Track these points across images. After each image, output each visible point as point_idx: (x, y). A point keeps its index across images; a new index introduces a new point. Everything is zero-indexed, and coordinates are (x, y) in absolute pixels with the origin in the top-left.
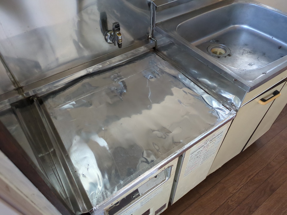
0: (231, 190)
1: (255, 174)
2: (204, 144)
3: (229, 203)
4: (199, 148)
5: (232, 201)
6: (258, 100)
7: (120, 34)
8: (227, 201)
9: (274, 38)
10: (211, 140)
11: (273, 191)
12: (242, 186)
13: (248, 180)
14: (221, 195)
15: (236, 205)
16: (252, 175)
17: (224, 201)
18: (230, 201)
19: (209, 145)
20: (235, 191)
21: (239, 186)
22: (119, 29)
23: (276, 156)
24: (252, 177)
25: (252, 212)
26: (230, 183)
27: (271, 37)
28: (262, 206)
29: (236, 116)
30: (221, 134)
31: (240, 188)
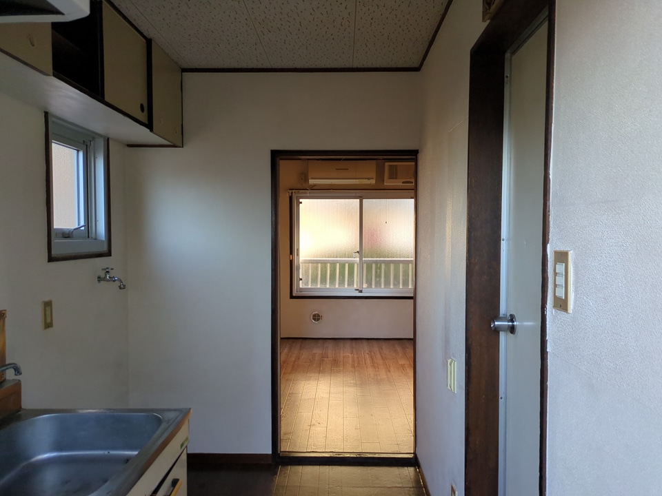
9: (111, 452)
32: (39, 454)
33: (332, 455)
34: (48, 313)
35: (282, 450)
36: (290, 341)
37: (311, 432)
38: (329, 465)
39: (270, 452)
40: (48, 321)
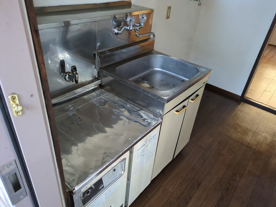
0: (170, 190)
1: (186, 174)
2: (145, 143)
3: (170, 200)
4: (142, 147)
5: (172, 198)
6: (174, 111)
7: (77, 74)
8: (169, 199)
9: (178, 76)
10: (149, 141)
11: (199, 184)
12: (178, 185)
13: (182, 180)
14: (164, 195)
15: (176, 200)
16: (183, 176)
17: (167, 199)
18: (171, 198)
19: (149, 145)
20: (173, 190)
21: (176, 186)
22: (76, 70)
23: (197, 160)
24: (184, 177)
25: (188, 203)
26: (169, 185)
27: (177, 75)
28: (194, 197)
29: (162, 121)
30: (155, 136)
31: (177, 187)
32: (156, 68)
33: (270, 107)
34: (169, 12)
35: (246, 96)
36: (272, 47)
37: (263, 94)
38: (266, 111)
39: (240, 95)
40: (168, 15)
